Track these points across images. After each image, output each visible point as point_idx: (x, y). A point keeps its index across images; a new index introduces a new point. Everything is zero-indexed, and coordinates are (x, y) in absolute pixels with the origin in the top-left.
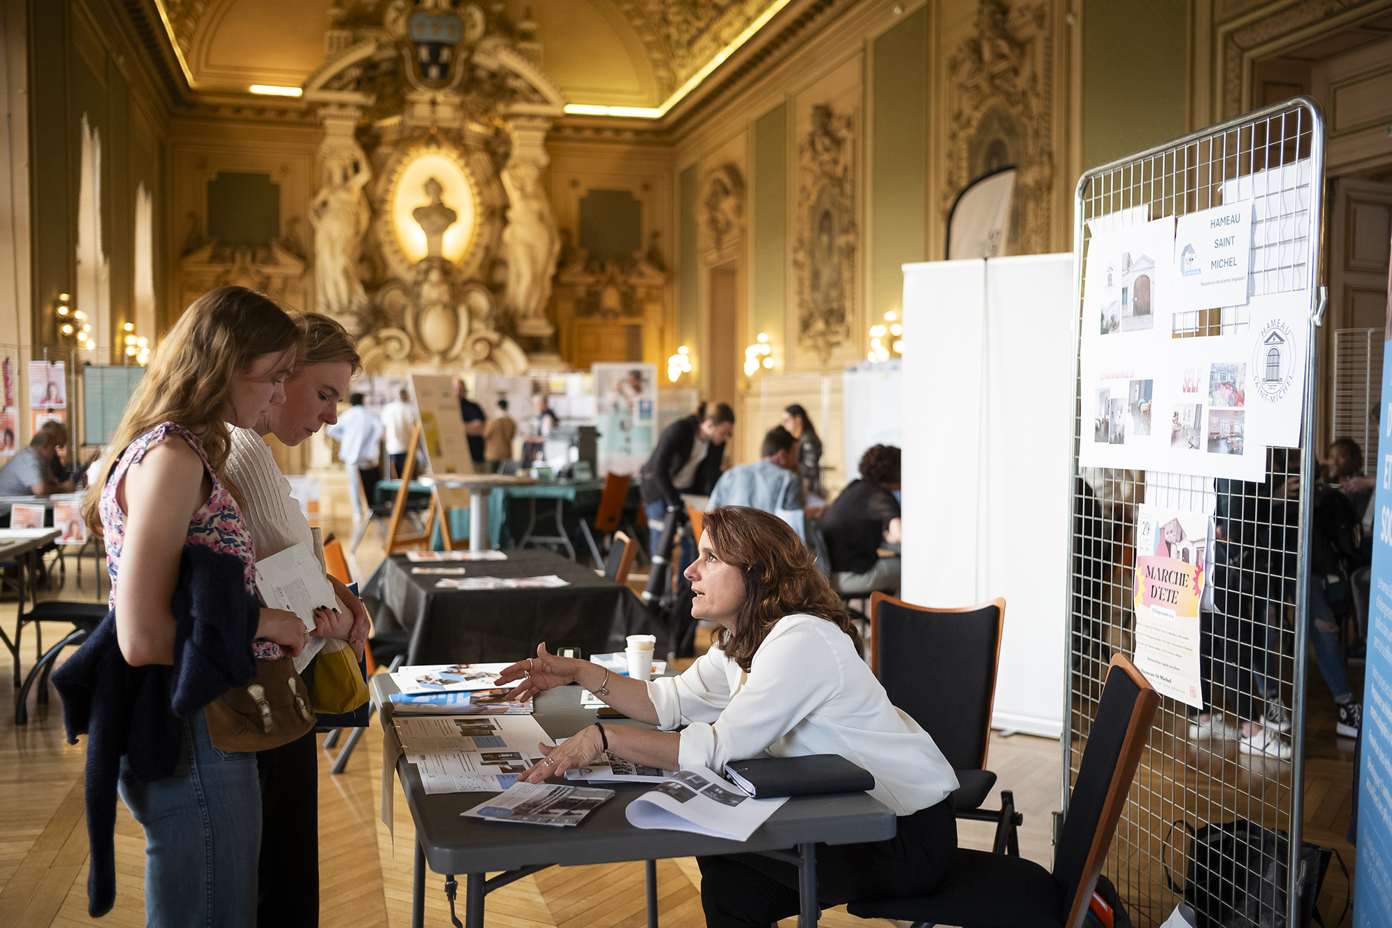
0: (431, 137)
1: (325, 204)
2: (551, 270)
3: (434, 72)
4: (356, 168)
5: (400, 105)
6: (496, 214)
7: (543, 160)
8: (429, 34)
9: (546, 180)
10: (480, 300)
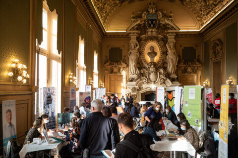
0: (152, 38)
1: (131, 53)
2: (177, 64)
3: (152, 25)
4: (137, 46)
5: (145, 32)
6: (165, 53)
7: (175, 42)
8: (151, 18)
9: (175, 46)
10: (162, 71)
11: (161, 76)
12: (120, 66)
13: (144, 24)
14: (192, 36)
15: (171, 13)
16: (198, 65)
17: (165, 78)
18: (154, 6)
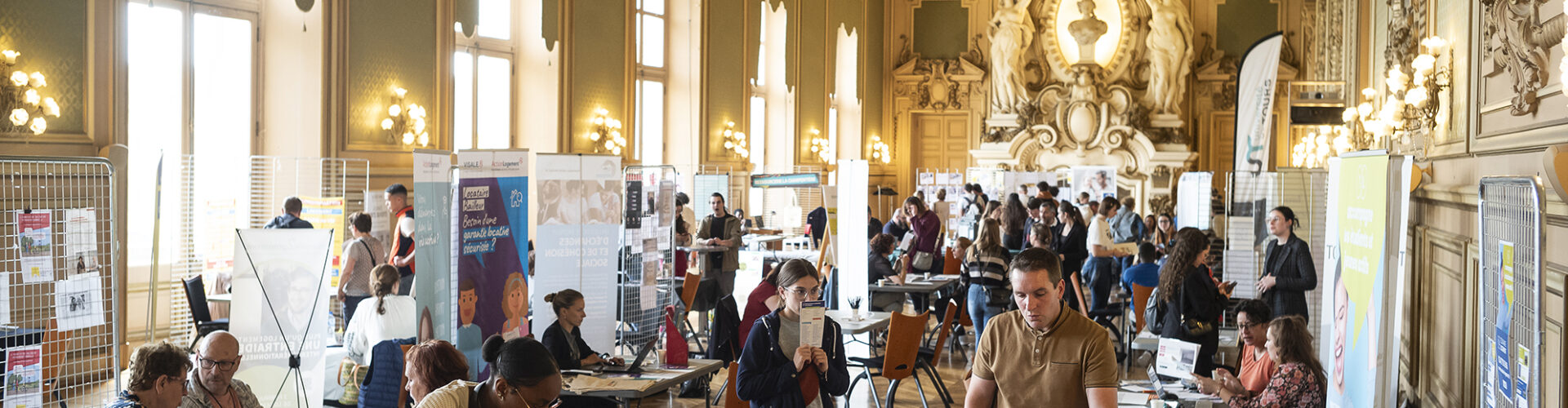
1: (998, 24)
10: (1120, 98)
11: (1115, 119)
12: (955, 77)
16: (1285, 73)
17: (1128, 130)
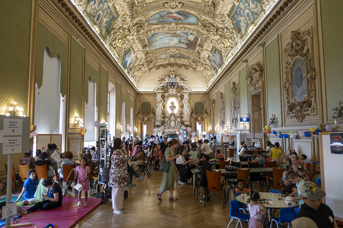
0: (172, 96)
4: (161, 101)
5: (168, 92)
10: (179, 120)
11: (178, 123)
12: (149, 116)
13: (167, 85)
14: (202, 94)
15: (186, 78)
16: (206, 115)
17: (181, 125)
18: (174, 73)
